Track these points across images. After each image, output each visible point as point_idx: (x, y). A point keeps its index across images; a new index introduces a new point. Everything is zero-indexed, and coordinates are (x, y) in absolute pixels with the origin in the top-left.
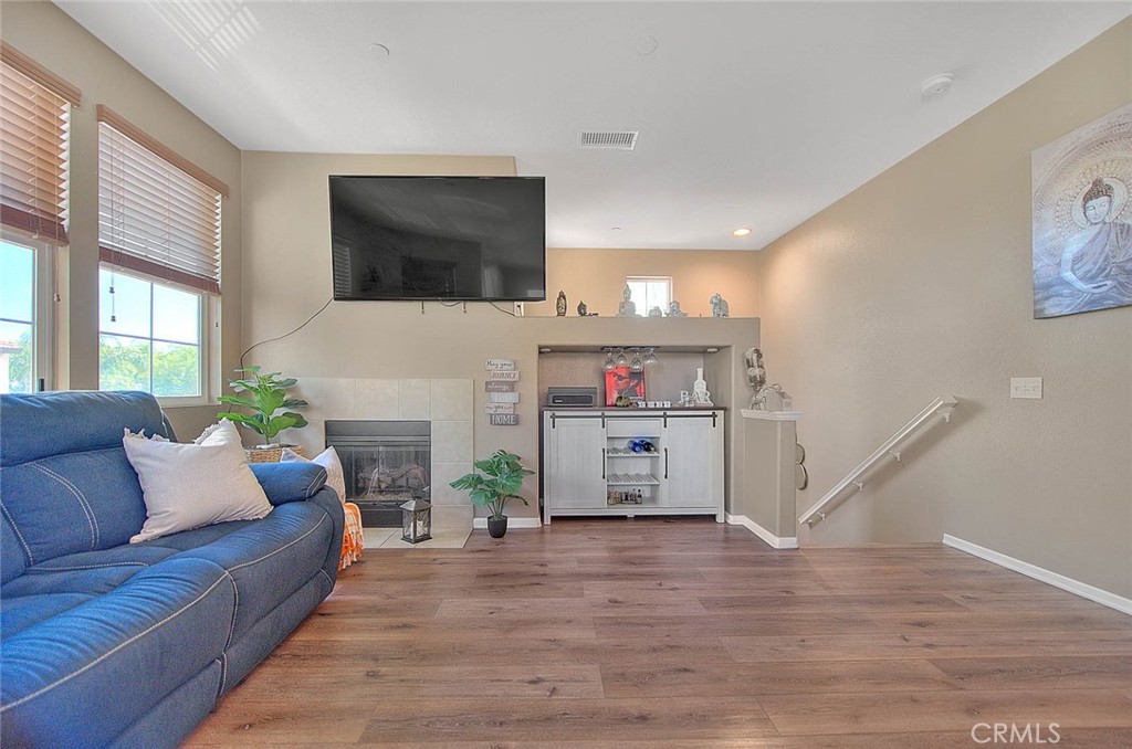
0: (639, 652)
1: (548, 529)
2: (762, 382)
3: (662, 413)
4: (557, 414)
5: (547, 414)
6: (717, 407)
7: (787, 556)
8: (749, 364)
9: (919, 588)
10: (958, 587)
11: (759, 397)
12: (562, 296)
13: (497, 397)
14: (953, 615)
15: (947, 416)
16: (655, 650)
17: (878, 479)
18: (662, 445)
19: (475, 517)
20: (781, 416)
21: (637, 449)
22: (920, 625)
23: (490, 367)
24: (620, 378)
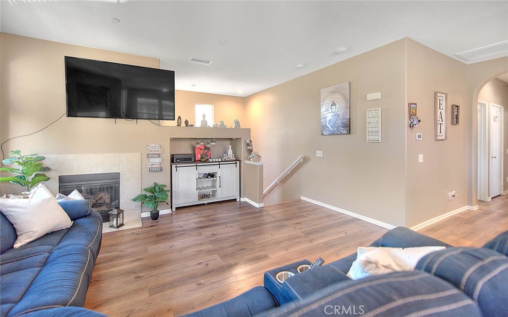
0: (228, 247)
1: (174, 213)
2: (252, 151)
3: (218, 163)
4: (178, 165)
5: (174, 166)
6: (237, 160)
7: (261, 210)
8: (248, 145)
9: (296, 213)
10: (305, 212)
11: (251, 156)
12: (179, 118)
13: (153, 160)
14: (305, 219)
15: (302, 161)
16: (232, 246)
17: (283, 181)
18: (218, 175)
19: (142, 213)
20: (258, 164)
21: (209, 177)
22: (298, 223)
23: (149, 148)
24: (201, 149)
